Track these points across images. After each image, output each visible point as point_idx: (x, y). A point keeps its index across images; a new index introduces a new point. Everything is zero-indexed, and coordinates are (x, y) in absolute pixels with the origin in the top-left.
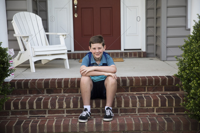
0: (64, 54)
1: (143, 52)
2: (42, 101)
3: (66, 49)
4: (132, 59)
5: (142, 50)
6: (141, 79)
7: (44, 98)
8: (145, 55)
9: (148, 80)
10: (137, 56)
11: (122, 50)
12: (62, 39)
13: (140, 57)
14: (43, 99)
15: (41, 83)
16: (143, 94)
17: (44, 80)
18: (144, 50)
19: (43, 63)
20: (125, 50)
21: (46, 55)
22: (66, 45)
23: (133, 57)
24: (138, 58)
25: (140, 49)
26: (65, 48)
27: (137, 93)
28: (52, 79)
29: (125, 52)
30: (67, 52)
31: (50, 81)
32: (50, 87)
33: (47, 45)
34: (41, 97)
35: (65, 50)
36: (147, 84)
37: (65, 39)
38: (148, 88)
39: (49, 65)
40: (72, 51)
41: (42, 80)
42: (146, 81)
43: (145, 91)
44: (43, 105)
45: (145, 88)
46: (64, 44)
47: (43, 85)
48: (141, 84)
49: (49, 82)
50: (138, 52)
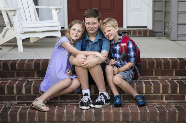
0: (56, 31)
1: (149, 30)
2: (32, 85)
3: (60, 25)
4: (136, 38)
5: (148, 28)
6: (147, 61)
7: (34, 81)
8: (152, 34)
9: (156, 62)
10: (143, 35)
11: (125, 27)
12: (55, 13)
13: (145, 35)
14: (33, 83)
15: (30, 64)
16: (150, 79)
17: (34, 61)
18: (150, 27)
19: (32, 41)
20: (128, 27)
21: (35, 32)
22: (59, 21)
23: (137, 36)
24: (143, 37)
25: (146, 27)
26: (58, 24)
27: (143, 77)
28: (44, 60)
29: (127, 30)
30: (60, 29)
31: (41, 62)
32: (41, 69)
33: (36, 20)
34: (30, 80)
35: (58, 26)
36: (155, 67)
37: (58, 13)
38: (155, 72)
39: (39, 44)
40: (65, 28)
41: (32, 60)
42: (154, 64)
43: (152, 75)
44: (33, 89)
45: (153, 71)
46: (58, 19)
47: (33, 66)
48: (148, 67)
49: (41, 64)
50: (144, 30)
